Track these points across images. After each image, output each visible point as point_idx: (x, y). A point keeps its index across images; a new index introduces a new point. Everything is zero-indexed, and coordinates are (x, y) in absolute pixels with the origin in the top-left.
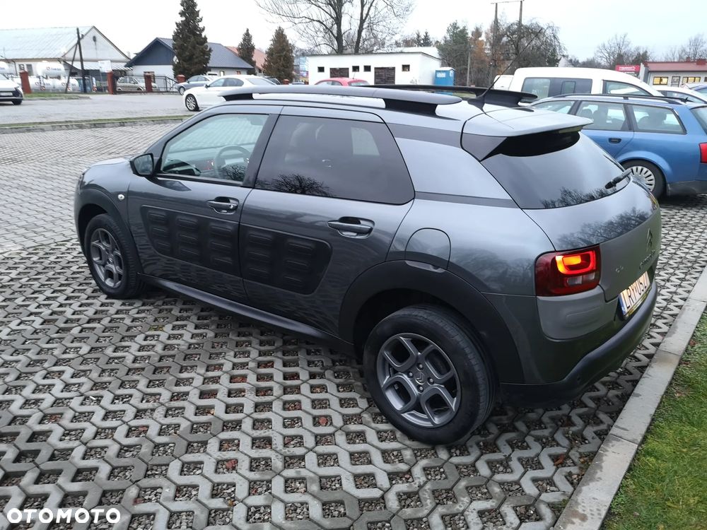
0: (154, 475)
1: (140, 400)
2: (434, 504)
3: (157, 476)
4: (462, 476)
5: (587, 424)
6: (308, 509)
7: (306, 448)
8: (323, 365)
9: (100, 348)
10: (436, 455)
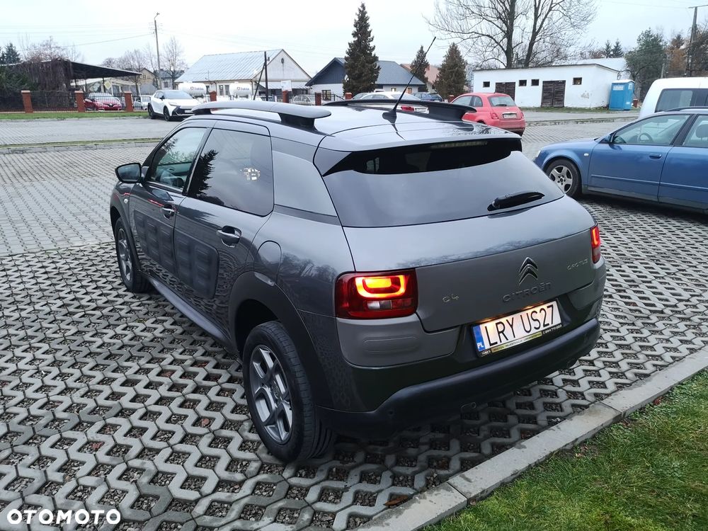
0: (32, 443)
1: (75, 379)
2: (237, 517)
4: (287, 496)
6: (124, 498)
7: (169, 443)
9: (85, 332)
10: (280, 473)
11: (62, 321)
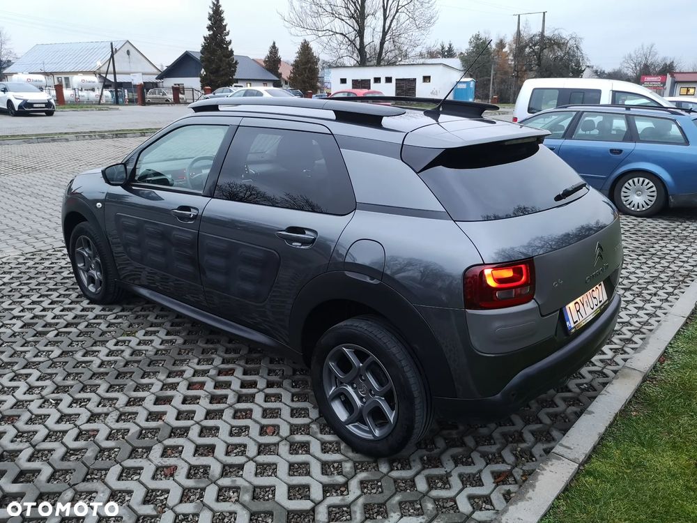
0: (92, 479)
1: (96, 404)
2: (364, 518)
3: (95, 481)
4: (398, 490)
5: (537, 440)
6: (235, 519)
7: (247, 457)
8: (283, 374)
9: (71, 352)
10: (377, 468)
11: (36, 342)
